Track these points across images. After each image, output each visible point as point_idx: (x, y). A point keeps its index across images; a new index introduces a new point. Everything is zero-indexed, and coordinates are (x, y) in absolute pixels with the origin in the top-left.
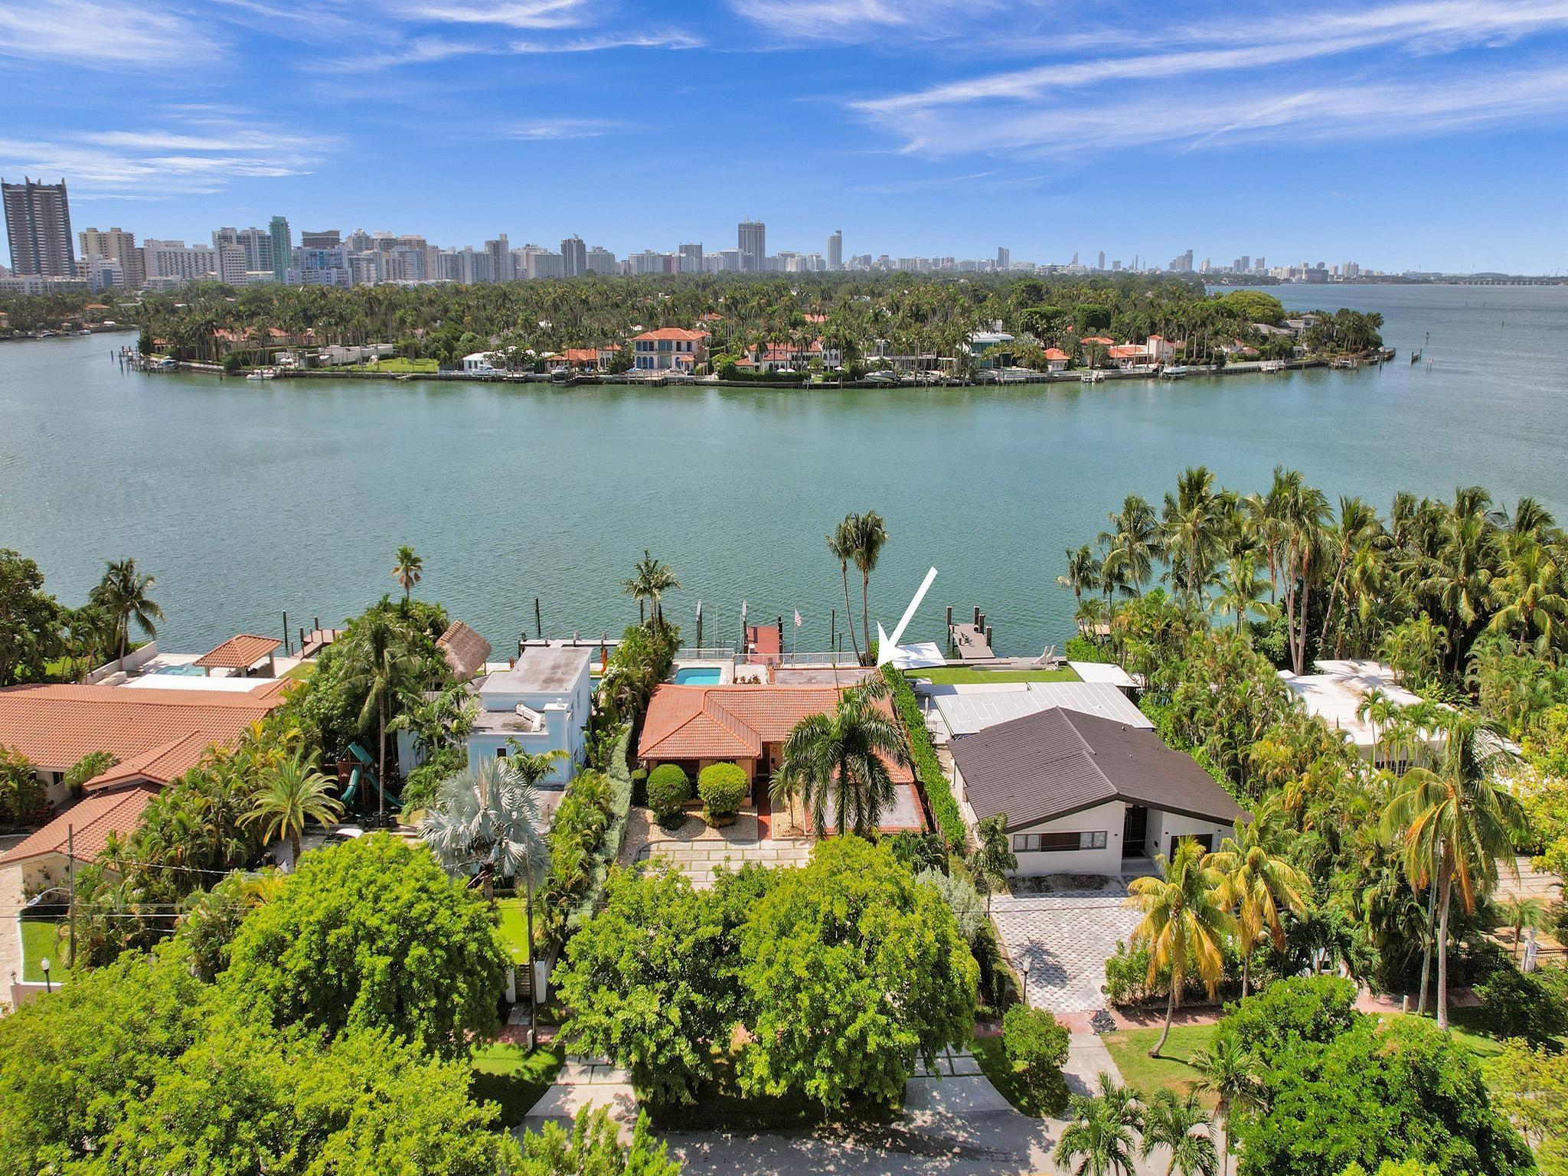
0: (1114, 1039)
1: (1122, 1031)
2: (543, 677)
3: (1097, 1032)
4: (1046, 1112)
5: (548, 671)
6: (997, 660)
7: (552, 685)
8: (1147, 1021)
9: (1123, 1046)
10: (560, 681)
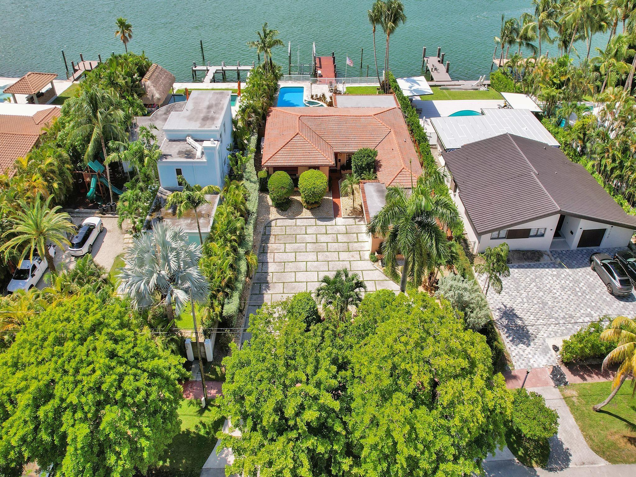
0: (569, 392)
1: (572, 385)
2: (202, 115)
3: (557, 386)
4: (536, 462)
5: (205, 110)
6: (453, 83)
7: (208, 122)
8: (586, 376)
9: (575, 400)
10: (213, 119)
